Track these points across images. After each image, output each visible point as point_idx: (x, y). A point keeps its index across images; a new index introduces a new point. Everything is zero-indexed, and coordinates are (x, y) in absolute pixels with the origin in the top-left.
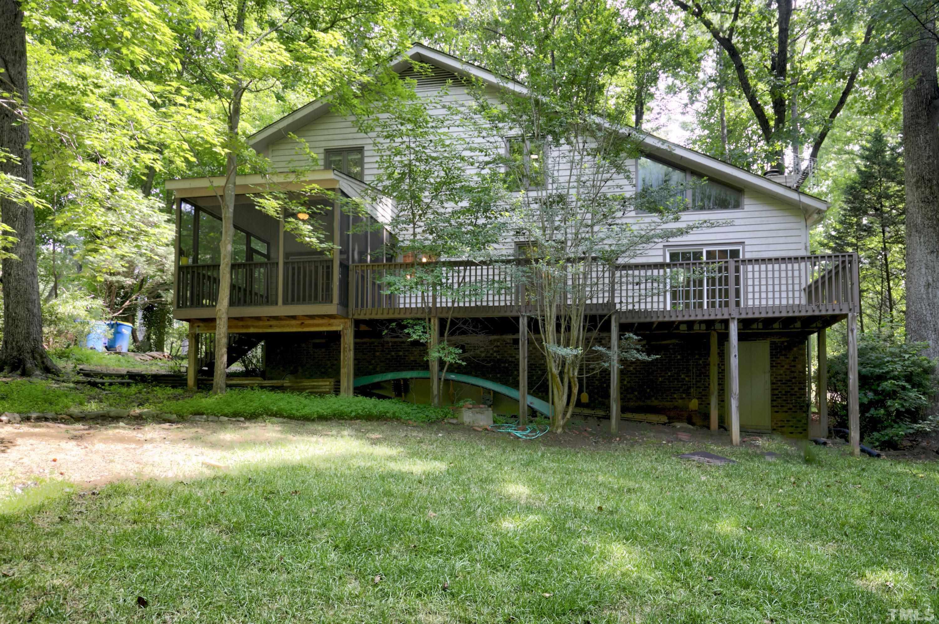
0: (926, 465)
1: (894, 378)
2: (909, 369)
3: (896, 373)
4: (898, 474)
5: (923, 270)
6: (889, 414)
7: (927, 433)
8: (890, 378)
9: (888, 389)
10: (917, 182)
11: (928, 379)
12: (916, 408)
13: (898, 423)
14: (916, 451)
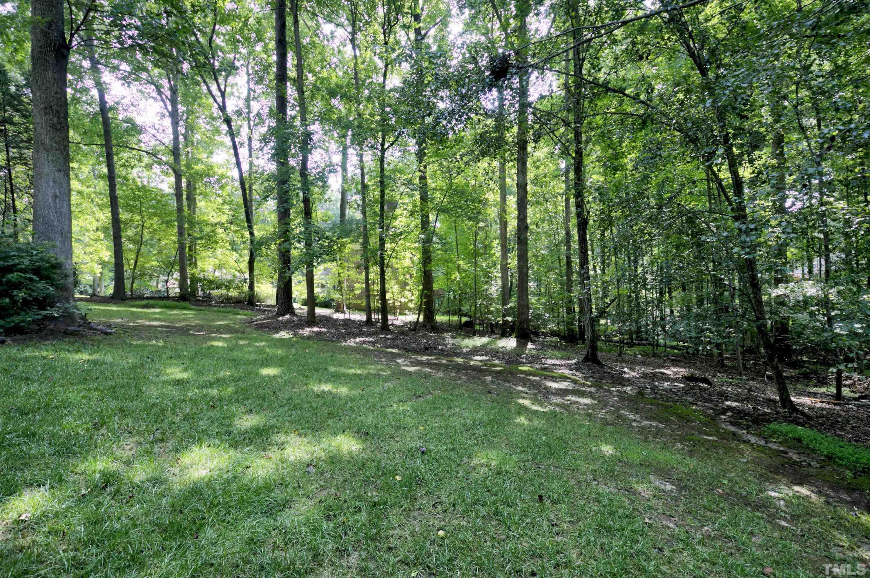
0: (54, 345)
1: (21, 271)
2: (37, 264)
3: (23, 267)
4: (26, 360)
5: (51, 184)
6: (14, 302)
7: (54, 317)
8: (17, 271)
9: (13, 280)
10: (45, 108)
11: (55, 273)
12: (43, 297)
13: (25, 310)
14: (43, 333)
